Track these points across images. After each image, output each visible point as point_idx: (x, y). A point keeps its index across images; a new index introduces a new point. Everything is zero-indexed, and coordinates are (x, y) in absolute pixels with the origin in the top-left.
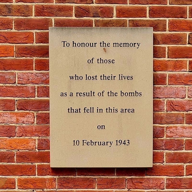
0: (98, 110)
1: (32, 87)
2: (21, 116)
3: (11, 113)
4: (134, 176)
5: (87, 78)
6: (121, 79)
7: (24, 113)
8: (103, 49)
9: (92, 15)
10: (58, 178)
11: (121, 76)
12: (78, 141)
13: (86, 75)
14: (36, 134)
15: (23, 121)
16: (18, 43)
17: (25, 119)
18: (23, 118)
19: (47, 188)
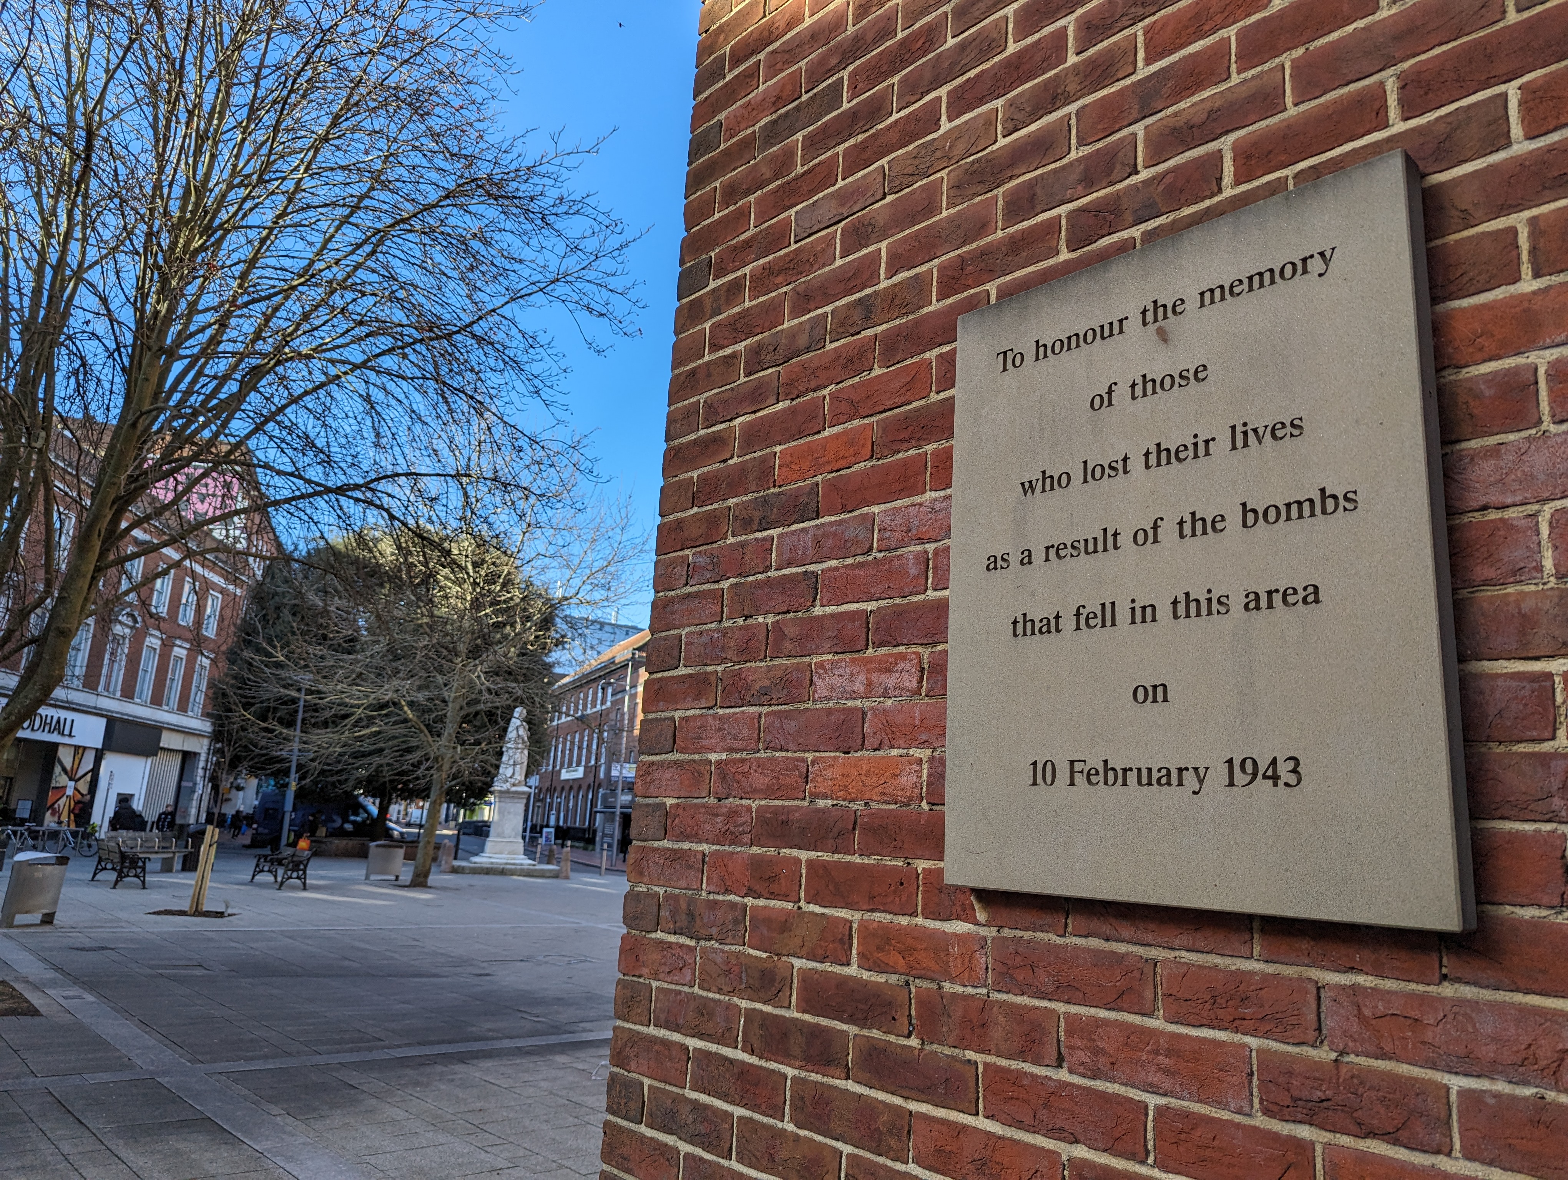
0: (1133, 609)
1: (917, 556)
2: (880, 670)
3: (853, 660)
4: (1371, 978)
5: (1089, 474)
6: (1240, 443)
7: (891, 655)
8: (1154, 333)
9: (1131, 219)
10: (994, 938)
11: (1239, 429)
12: (1049, 766)
13: (1085, 462)
14: (924, 737)
15: (885, 689)
16: (885, 411)
17: (890, 680)
18: (888, 675)
19: (952, 980)
